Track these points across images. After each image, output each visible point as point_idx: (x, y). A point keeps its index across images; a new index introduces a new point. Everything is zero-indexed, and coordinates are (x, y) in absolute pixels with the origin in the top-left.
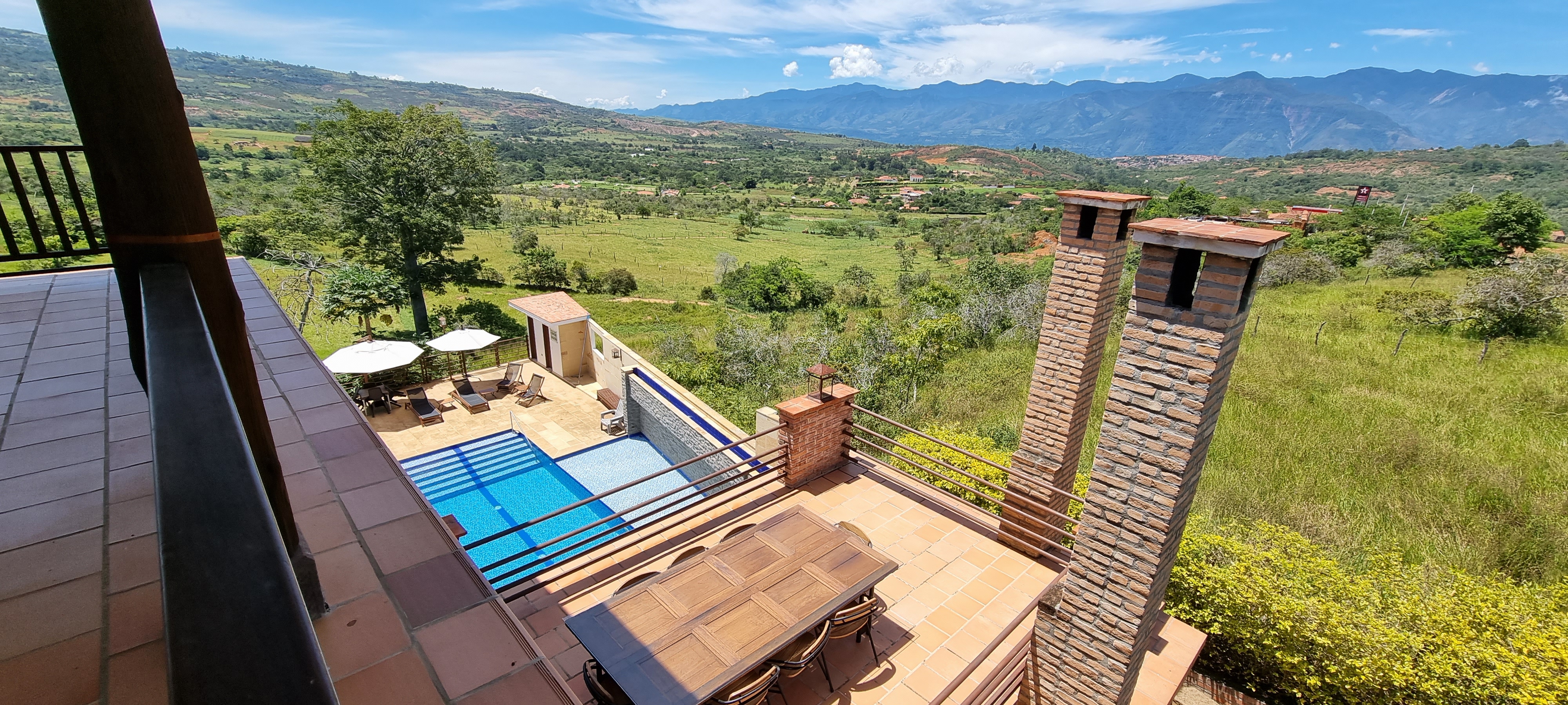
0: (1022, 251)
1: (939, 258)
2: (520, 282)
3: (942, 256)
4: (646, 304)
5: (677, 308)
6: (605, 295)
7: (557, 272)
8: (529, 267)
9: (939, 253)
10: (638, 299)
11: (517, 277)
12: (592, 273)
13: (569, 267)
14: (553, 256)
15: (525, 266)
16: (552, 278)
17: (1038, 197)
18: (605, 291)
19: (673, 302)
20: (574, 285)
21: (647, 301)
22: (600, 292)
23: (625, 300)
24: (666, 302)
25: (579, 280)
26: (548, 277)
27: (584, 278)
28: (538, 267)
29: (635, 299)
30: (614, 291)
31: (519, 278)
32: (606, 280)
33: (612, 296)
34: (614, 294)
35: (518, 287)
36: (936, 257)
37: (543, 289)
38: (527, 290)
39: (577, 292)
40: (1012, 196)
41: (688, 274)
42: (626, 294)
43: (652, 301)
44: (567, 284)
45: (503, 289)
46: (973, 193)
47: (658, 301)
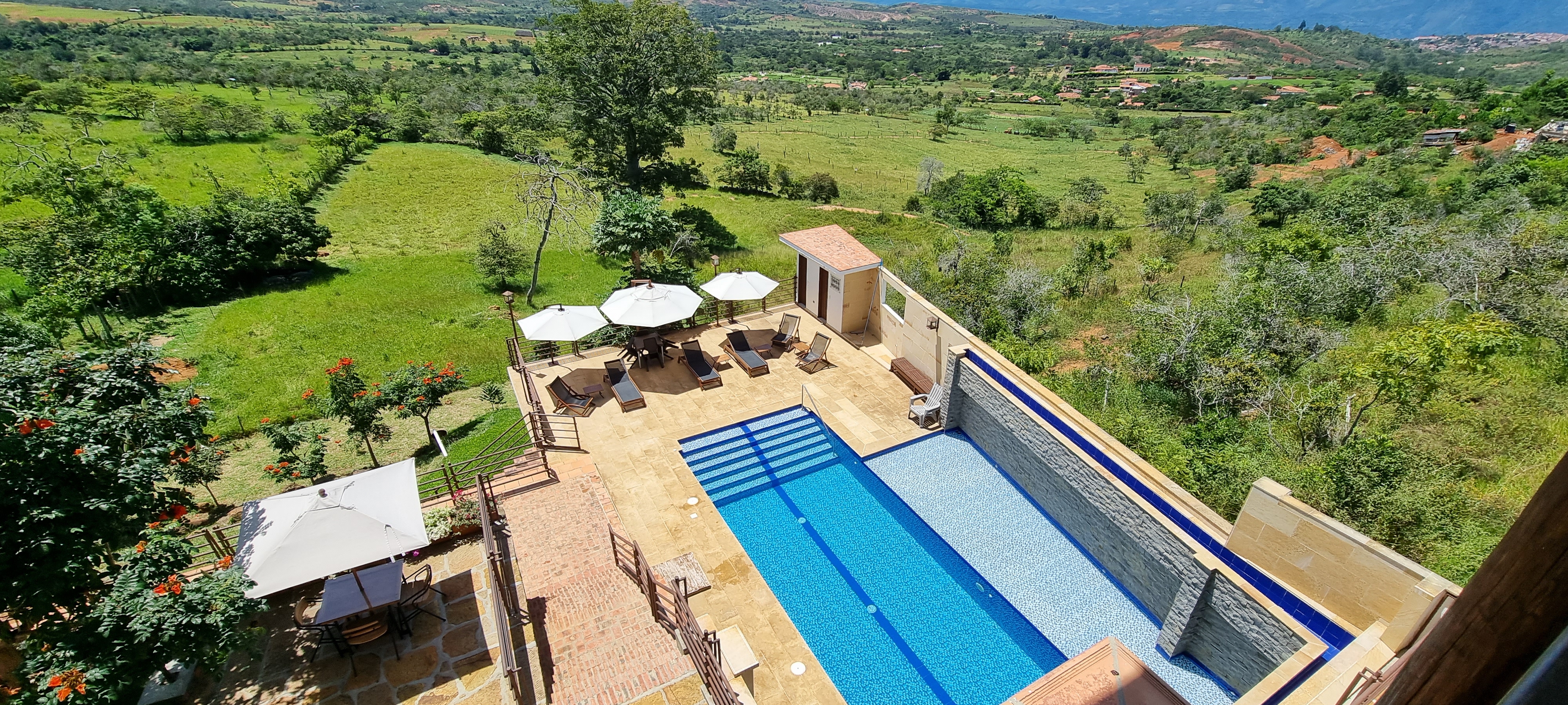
0: (1292, 162)
1: (1175, 168)
2: (724, 185)
3: (1179, 165)
4: (849, 213)
5: (882, 219)
6: (805, 201)
7: (760, 174)
8: (733, 168)
9: (1176, 161)
10: (841, 208)
11: (721, 179)
12: (794, 178)
13: (773, 168)
14: (757, 157)
15: (729, 168)
16: (755, 182)
17: (1304, 90)
18: (805, 197)
19: (877, 213)
20: (776, 189)
21: (849, 210)
22: (800, 198)
23: (827, 207)
24: (870, 212)
25: (781, 184)
26: (750, 180)
27: (786, 182)
28: (741, 169)
29: (838, 208)
30: (814, 198)
31: (723, 180)
32: (808, 185)
33: (814, 203)
34: (815, 201)
35: (722, 189)
36: (1172, 166)
37: (745, 192)
38: (730, 193)
39: (779, 197)
40: (1268, 90)
41: (886, 179)
42: (827, 202)
43: (855, 210)
44: (769, 188)
45: (707, 191)
46: (1215, 86)
47: (861, 211)
